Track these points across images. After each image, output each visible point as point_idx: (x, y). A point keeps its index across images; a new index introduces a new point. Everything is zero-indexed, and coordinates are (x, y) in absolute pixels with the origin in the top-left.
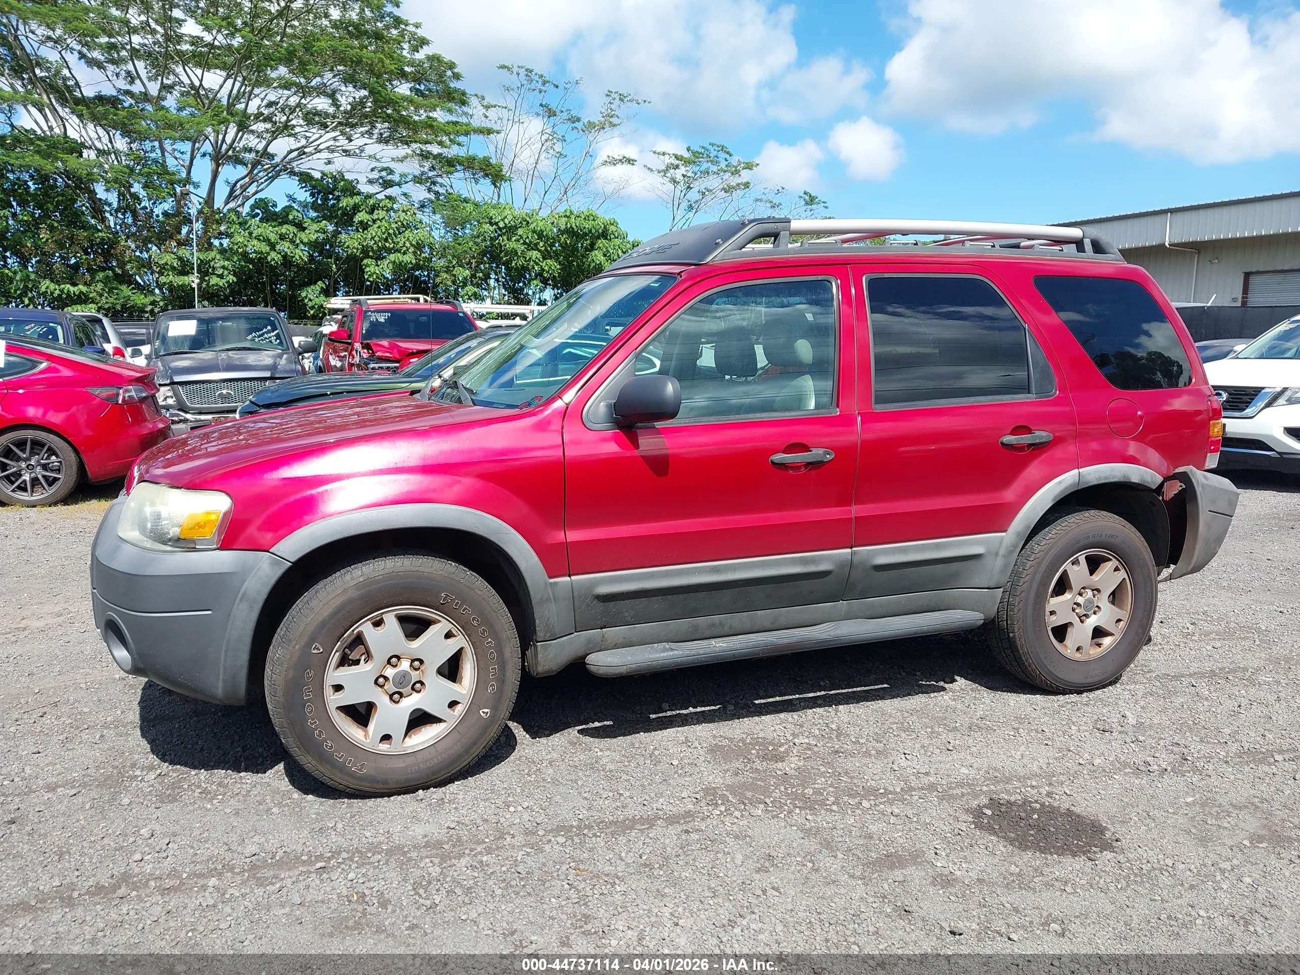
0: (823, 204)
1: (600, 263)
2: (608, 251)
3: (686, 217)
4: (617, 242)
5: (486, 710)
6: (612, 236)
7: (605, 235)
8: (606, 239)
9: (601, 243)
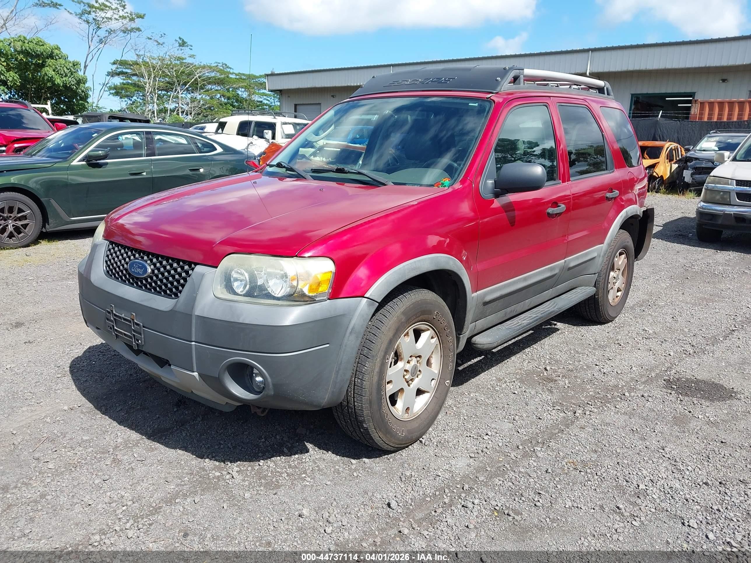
0: (190, 47)
1: (52, 77)
2: (56, 68)
3: (98, 47)
4: (62, 61)
5: (448, 381)
6: (57, 57)
7: (51, 56)
8: (53, 59)
9: (49, 61)
